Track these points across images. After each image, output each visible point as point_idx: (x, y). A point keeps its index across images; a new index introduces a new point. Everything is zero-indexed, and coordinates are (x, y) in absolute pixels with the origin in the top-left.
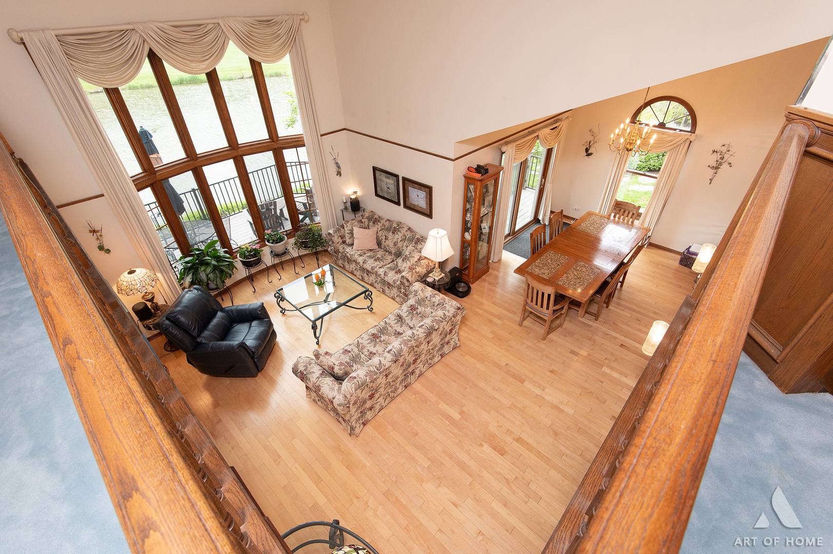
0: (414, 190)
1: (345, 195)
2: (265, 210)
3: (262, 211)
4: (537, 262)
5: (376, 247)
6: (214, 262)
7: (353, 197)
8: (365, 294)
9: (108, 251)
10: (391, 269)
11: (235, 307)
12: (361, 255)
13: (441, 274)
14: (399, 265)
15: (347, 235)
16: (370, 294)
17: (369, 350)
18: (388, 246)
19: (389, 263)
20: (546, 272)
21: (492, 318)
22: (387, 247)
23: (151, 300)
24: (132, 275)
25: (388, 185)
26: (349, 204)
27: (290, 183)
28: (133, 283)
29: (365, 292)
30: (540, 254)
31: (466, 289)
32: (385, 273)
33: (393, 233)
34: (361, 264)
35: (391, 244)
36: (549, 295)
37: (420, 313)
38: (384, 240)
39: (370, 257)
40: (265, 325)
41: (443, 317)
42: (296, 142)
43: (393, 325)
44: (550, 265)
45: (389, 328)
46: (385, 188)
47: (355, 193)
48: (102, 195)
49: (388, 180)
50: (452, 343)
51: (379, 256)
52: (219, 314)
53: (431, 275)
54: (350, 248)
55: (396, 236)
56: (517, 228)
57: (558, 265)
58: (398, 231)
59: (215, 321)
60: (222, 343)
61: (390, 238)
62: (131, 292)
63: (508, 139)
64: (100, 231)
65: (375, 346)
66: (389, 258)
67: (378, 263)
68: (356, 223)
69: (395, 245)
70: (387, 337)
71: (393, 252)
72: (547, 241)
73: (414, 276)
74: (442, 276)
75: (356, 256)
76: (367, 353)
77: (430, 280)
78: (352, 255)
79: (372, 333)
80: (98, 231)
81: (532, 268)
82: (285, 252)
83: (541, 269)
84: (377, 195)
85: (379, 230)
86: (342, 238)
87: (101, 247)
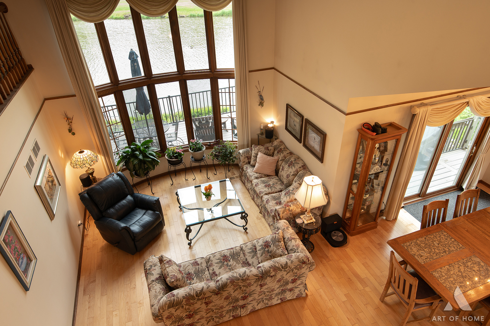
0: (312, 132)
1: (264, 123)
2: (204, 122)
3: (203, 122)
4: (420, 239)
5: (274, 174)
6: (141, 157)
7: (270, 126)
8: (242, 215)
9: (74, 134)
10: (274, 198)
11: (141, 195)
12: (257, 178)
13: (312, 219)
14: (282, 197)
15: (252, 157)
16: (246, 216)
17: (214, 270)
18: (283, 176)
19: (276, 192)
20: (425, 255)
21: (354, 279)
22: (281, 177)
23: (92, 174)
24: (81, 154)
25: (295, 123)
26: (264, 131)
27: (219, 106)
28: (78, 160)
29: (242, 213)
30: (429, 231)
31: (341, 239)
32: (267, 201)
33: (289, 166)
34: (254, 185)
35: (285, 176)
36: (411, 286)
37: (271, 252)
38: (280, 170)
39: (263, 182)
40: (154, 217)
41: (283, 265)
43: (247, 254)
44: (434, 249)
45: (242, 255)
46: (292, 124)
47: (272, 122)
48: (74, 96)
49: (295, 119)
50: (297, 291)
51: (271, 183)
52: (129, 197)
53: (302, 216)
54: (252, 169)
55: (290, 170)
56: (429, 191)
57: (445, 252)
58: (293, 165)
59: (124, 202)
60: (117, 222)
61: (285, 169)
62: (76, 166)
63: (425, 101)
64: (71, 119)
65: (220, 268)
66: (279, 187)
67: (266, 189)
68: (263, 149)
69: (287, 177)
70: (235, 263)
71: (285, 182)
72: (449, 217)
73: (286, 212)
74: (311, 221)
75: (253, 178)
76: (211, 271)
77: (299, 221)
78: (250, 176)
79: (224, 254)
80: (70, 119)
81: (410, 245)
82: (202, 160)
83: (420, 248)
84: (286, 128)
85: (280, 159)
86: (248, 159)
87: (70, 131)
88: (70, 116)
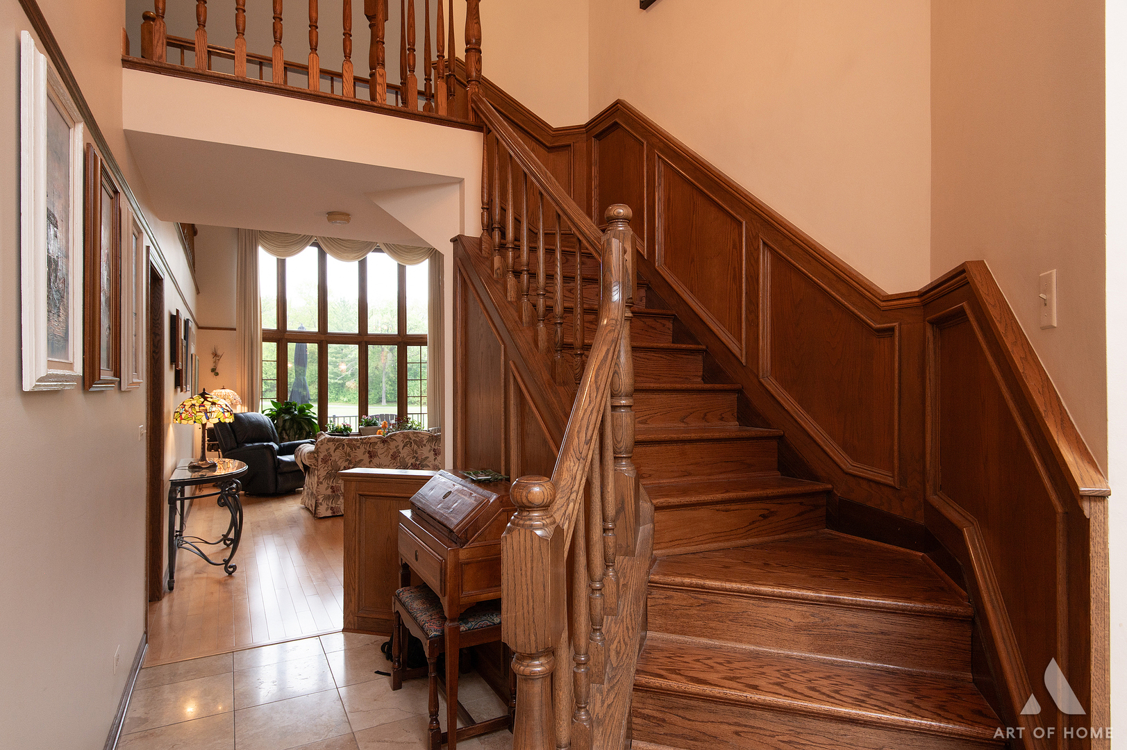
9: (217, 374)
42: (419, 341)
48: (235, 329)
64: (221, 357)
80: (218, 356)
87: (213, 370)
88: (219, 353)
